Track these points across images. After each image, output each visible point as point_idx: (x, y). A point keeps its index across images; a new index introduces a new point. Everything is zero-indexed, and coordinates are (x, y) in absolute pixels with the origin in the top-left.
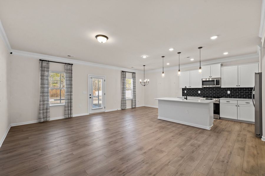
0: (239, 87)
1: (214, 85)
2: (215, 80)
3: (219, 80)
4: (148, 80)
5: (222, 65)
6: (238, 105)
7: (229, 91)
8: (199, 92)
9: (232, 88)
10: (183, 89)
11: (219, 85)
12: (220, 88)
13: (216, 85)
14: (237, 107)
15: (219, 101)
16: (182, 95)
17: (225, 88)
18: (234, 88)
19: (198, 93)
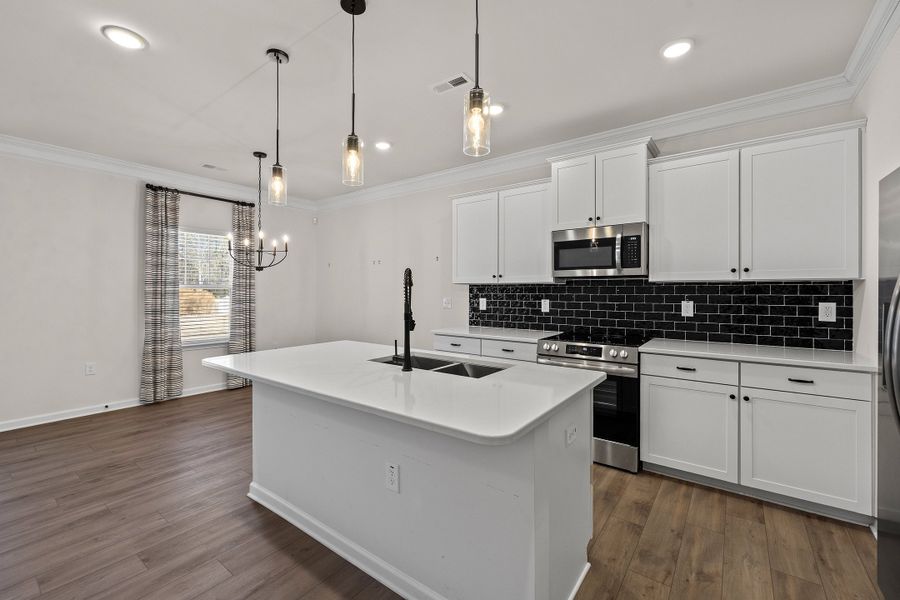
0: (745, 277)
1: (613, 266)
2: (619, 236)
3: (639, 237)
4: (286, 238)
5: (653, 152)
6: (744, 392)
7: (690, 299)
8: (546, 306)
9: (704, 287)
10: (472, 287)
11: (639, 266)
12: (642, 283)
13: (624, 265)
14: (735, 402)
15: (639, 365)
16: (471, 323)
17: (668, 287)
18: (712, 287)
19: (539, 312)
